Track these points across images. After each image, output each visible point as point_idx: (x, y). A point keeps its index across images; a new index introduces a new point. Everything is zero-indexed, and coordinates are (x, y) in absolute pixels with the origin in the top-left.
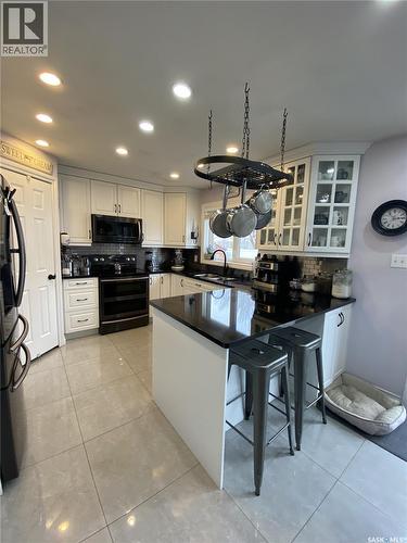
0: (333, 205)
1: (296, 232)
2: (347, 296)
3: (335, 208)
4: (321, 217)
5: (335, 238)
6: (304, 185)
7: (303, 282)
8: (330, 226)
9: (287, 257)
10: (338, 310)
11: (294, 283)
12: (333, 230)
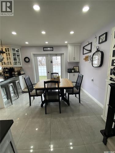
0: (17, 57)
1: (10, 62)
2: (23, 73)
3: (18, 58)
4: (15, 59)
5: (19, 63)
6: (10, 52)
7: (15, 73)
8: (17, 61)
9: (10, 68)
10: (22, 76)
11: (13, 73)
12: (18, 62)
